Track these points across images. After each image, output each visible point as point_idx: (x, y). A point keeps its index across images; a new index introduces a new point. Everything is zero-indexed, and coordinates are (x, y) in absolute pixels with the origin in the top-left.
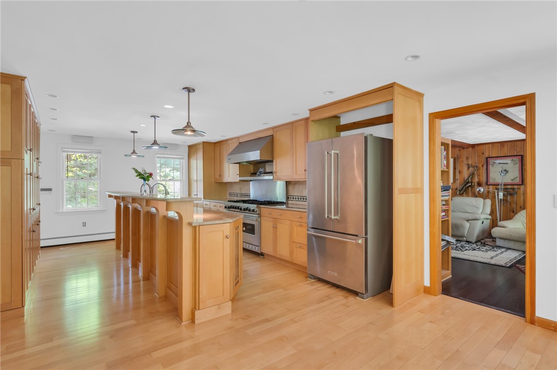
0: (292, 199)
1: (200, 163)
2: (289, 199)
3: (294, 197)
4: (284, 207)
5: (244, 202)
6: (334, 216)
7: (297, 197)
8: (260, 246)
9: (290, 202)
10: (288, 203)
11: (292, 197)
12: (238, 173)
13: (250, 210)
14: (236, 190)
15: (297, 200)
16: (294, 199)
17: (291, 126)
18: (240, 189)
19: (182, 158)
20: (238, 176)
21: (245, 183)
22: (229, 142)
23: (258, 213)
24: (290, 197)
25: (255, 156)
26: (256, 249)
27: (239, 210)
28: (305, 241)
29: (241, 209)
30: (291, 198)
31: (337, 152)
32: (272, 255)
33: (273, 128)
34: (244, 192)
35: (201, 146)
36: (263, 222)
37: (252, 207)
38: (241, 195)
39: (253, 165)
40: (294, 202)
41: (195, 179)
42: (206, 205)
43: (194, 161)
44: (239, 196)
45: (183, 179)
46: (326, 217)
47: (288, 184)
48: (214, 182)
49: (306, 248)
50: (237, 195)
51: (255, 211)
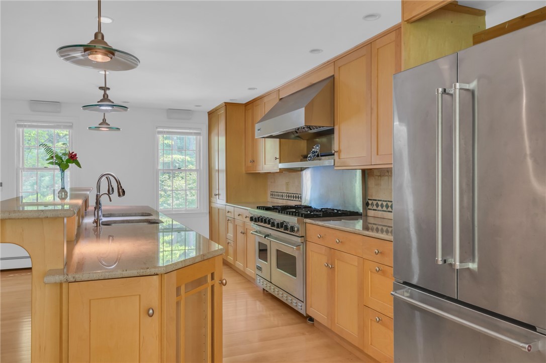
0: (375, 207)
1: (222, 140)
2: (370, 207)
3: (380, 203)
4: (358, 225)
5: (284, 209)
7: (385, 203)
8: (304, 301)
9: (371, 213)
10: (366, 216)
11: (375, 203)
12: (278, 157)
13: (286, 228)
14: (281, 186)
15: (385, 209)
16: (380, 208)
17: (368, 50)
18: (287, 184)
19: (199, 134)
20: (278, 160)
21: (294, 174)
22: (265, 100)
23: (300, 234)
24: (370, 202)
26: (300, 307)
27: (269, 226)
28: (389, 309)
29: (273, 225)
30: (372, 204)
32: (326, 325)
33: (334, 62)
34: (292, 190)
35: (223, 111)
36: (309, 253)
37: (292, 220)
38: (289, 197)
39: (307, 140)
40: (379, 214)
41: (217, 168)
42: (228, 212)
43: (215, 139)
44: (285, 198)
45: (200, 168)
46: (440, 262)
47: (366, 175)
48: (244, 172)
49: (391, 324)
50: (282, 196)
51: (296, 229)
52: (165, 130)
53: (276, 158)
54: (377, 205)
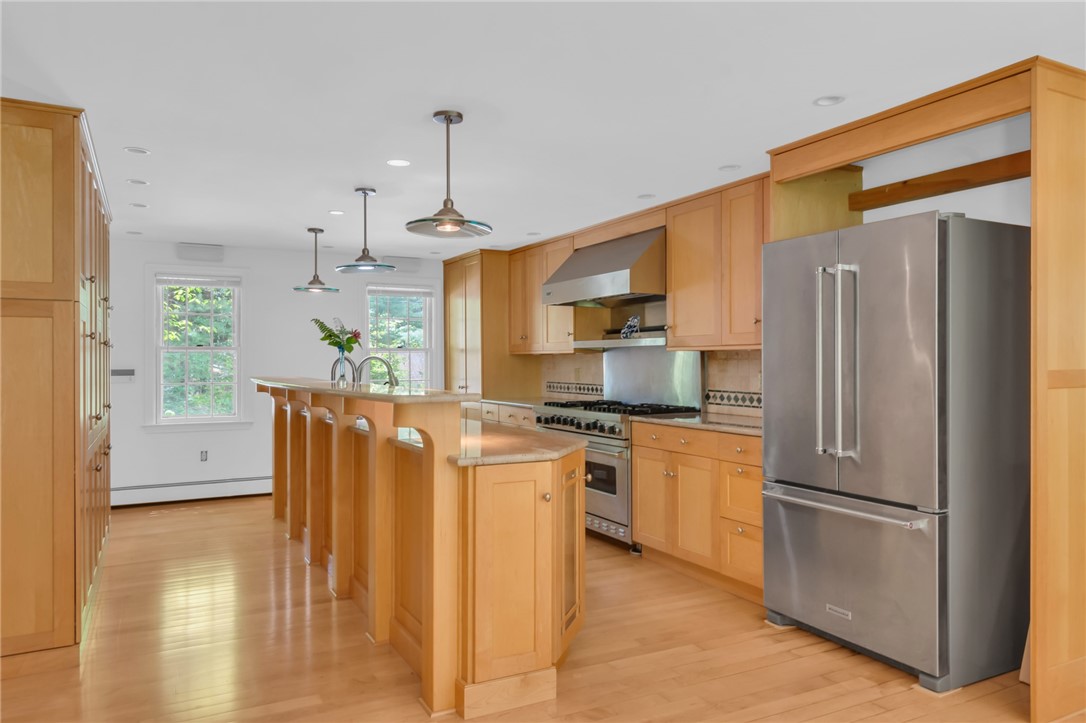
0: (718, 401)
1: (474, 305)
2: (711, 400)
3: (725, 395)
4: (695, 421)
5: (588, 406)
6: (843, 450)
7: (733, 395)
8: (628, 526)
9: (712, 408)
10: (706, 412)
11: (718, 394)
12: (572, 331)
13: (602, 429)
14: (567, 374)
15: (733, 402)
16: (725, 402)
17: (717, 199)
18: (577, 371)
19: (429, 294)
20: (572, 337)
21: (590, 356)
22: (549, 248)
23: (624, 436)
24: (711, 394)
25: (615, 283)
26: (621, 534)
27: (573, 429)
28: (756, 517)
29: (579, 426)
30: (714, 396)
31: (853, 268)
32: (664, 550)
33: (667, 208)
34: (586, 379)
35: (476, 262)
36: (637, 461)
37: (609, 419)
38: (580, 389)
39: (612, 308)
40: (725, 409)
41: (462, 346)
42: (488, 412)
43: (457, 303)
44: (574, 391)
45: (431, 347)
46: (820, 453)
47: (706, 359)
48: (508, 353)
49: (760, 535)
50: (568, 388)
51: (617, 430)
52: (379, 288)
53: (569, 334)
54: (722, 398)
